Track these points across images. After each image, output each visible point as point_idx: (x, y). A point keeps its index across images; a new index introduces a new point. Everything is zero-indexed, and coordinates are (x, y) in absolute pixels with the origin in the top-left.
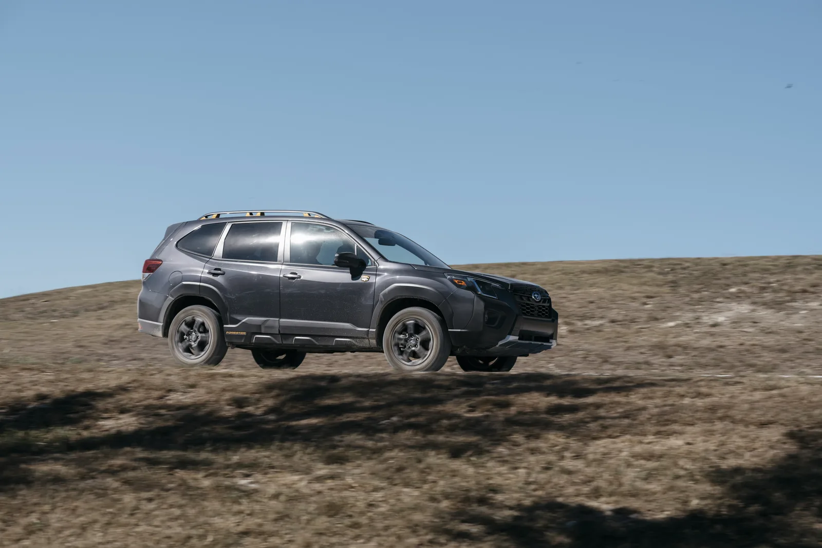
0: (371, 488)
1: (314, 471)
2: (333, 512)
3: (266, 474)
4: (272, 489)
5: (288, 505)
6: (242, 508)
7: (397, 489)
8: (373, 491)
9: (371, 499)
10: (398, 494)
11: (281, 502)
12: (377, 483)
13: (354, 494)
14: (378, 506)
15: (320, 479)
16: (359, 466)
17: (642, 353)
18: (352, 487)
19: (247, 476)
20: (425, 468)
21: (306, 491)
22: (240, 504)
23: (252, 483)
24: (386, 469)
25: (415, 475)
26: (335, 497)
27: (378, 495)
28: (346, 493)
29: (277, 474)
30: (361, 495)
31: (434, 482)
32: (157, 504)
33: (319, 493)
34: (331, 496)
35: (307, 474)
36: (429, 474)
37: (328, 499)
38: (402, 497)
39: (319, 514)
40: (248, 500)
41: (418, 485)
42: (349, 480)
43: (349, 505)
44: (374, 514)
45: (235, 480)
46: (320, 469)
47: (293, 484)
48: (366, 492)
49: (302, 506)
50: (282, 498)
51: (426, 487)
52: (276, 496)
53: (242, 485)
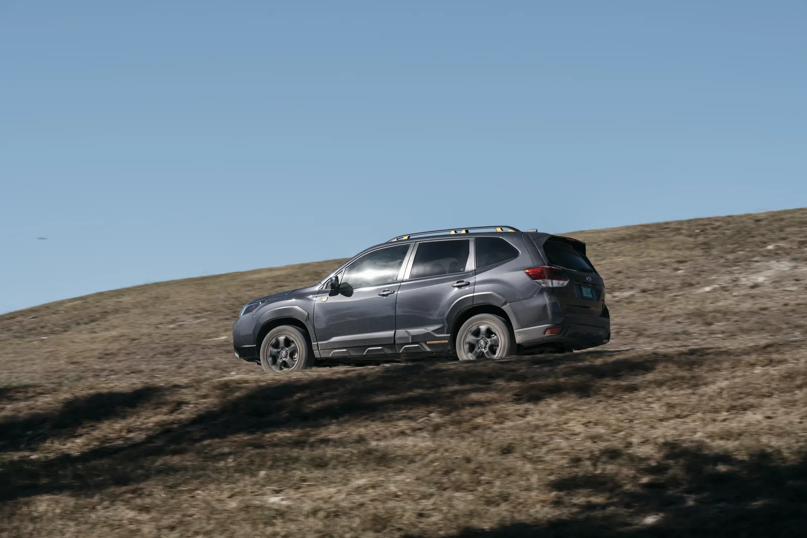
0: (418, 496)
1: (352, 481)
2: (379, 527)
3: (299, 488)
4: (307, 506)
5: (327, 522)
6: (278, 529)
7: (447, 494)
8: (420, 499)
9: (421, 507)
10: (450, 499)
11: (321, 520)
12: (424, 489)
13: (402, 504)
14: (429, 516)
15: (359, 490)
16: (402, 471)
17: (679, 323)
18: (397, 496)
19: (277, 492)
20: (477, 468)
21: (345, 504)
22: (273, 525)
23: (283, 500)
24: (433, 473)
25: (465, 477)
26: (381, 509)
27: (427, 503)
28: (391, 504)
29: (310, 488)
30: (410, 506)
31: (489, 483)
32: (180, 533)
33: (362, 505)
34: (376, 508)
35: (345, 485)
36: (482, 474)
37: (373, 511)
38: (455, 502)
39: (364, 530)
40: (281, 521)
41: (471, 488)
42: (393, 488)
43: (397, 517)
44: (426, 525)
45: (265, 498)
46: (358, 479)
47: (330, 498)
48: (414, 501)
49: (343, 521)
50: (321, 514)
51: (480, 489)
52: (314, 512)
53: (273, 503)
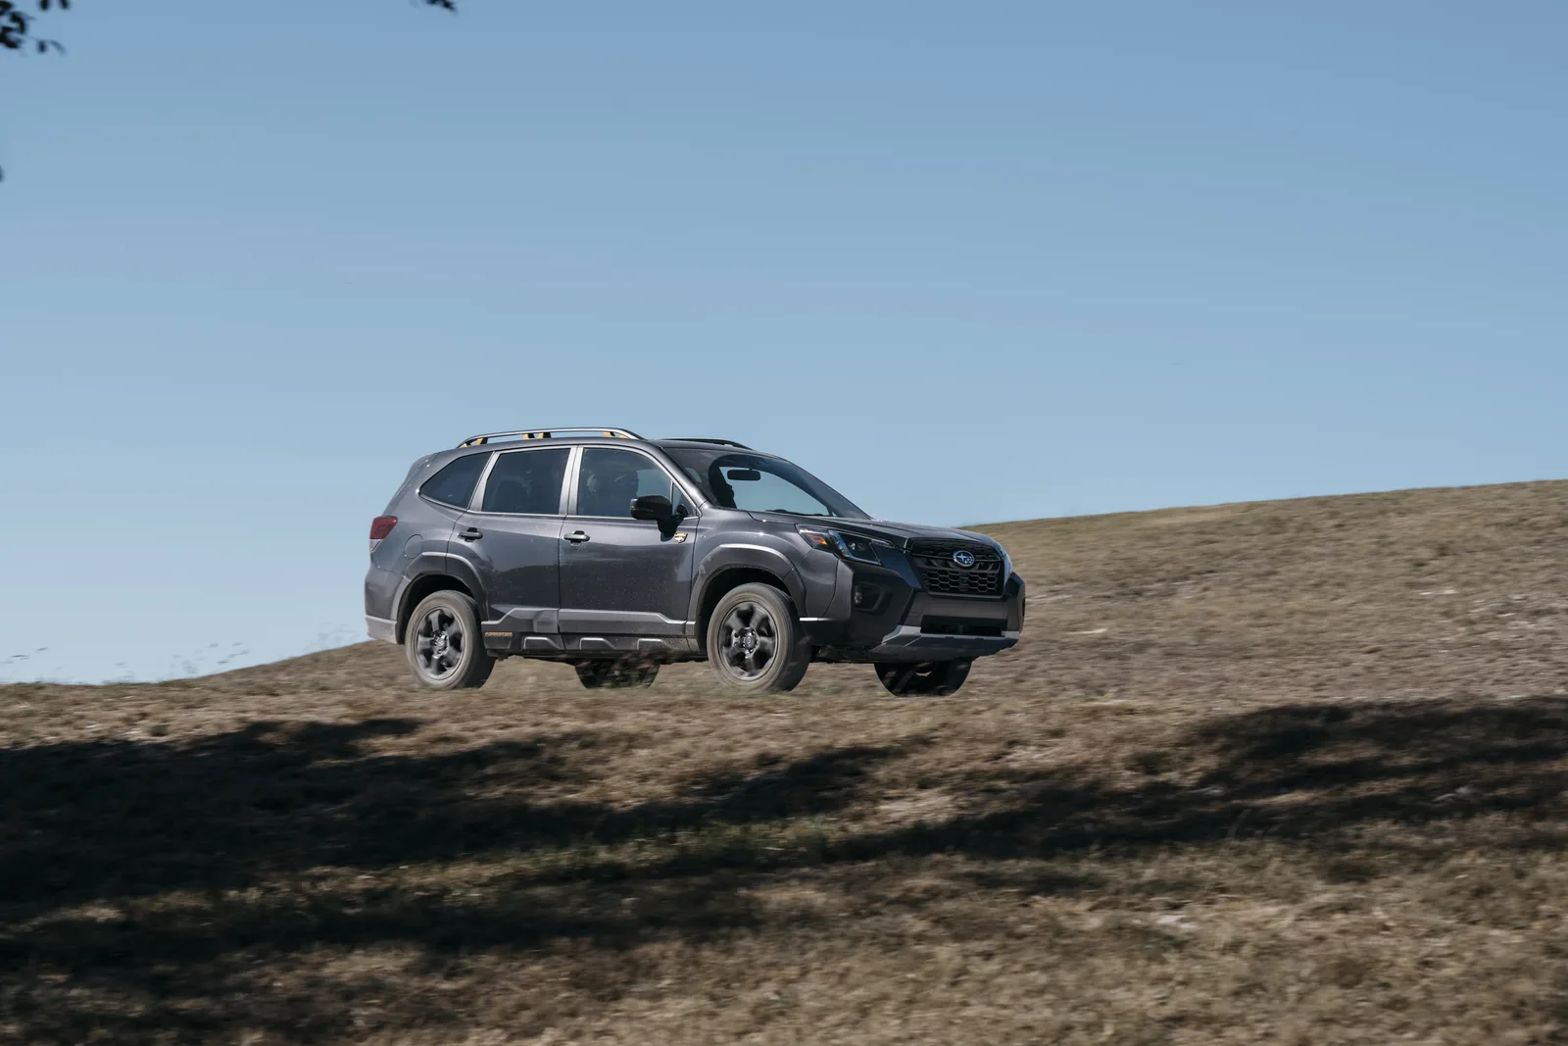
0: (1423, 931)
1: (1307, 898)
2: (1350, 978)
3: (1211, 902)
4: (1225, 934)
5: (1258, 964)
6: (1170, 970)
7: (1476, 931)
8: (1427, 936)
9: (1424, 951)
10: (1481, 940)
11: (1245, 959)
12: (1436, 919)
13: (1392, 942)
14: (1439, 966)
15: (1318, 912)
16: (1397, 886)
18: (1387, 928)
19: (1174, 907)
20: (1533, 889)
21: (1291, 936)
22: (1163, 962)
23: (1182, 921)
24: (1453, 892)
25: (1513, 904)
26: (1354, 947)
27: (1441, 943)
28: (1373, 941)
29: (1232, 903)
30: (1407, 945)
31: (1554, 916)
32: (1000, 964)
33: (1320, 939)
34: (1345, 946)
35: (1294, 902)
36: (1543, 901)
37: (1340, 951)
38: (1490, 946)
39: (1321, 983)
40: (1177, 955)
41: (1520, 923)
42: (1379, 914)
43: (1383, 964)
44: (1433, 981)
45: (1153, 915)
46: (1318, 893)
47: (1267, 922)
48: (1416, 938)
49: (1287, 965)
50: (1246, 950)
51: (1538, 925)
52: (1234, 947)
53: (1165, 926)
